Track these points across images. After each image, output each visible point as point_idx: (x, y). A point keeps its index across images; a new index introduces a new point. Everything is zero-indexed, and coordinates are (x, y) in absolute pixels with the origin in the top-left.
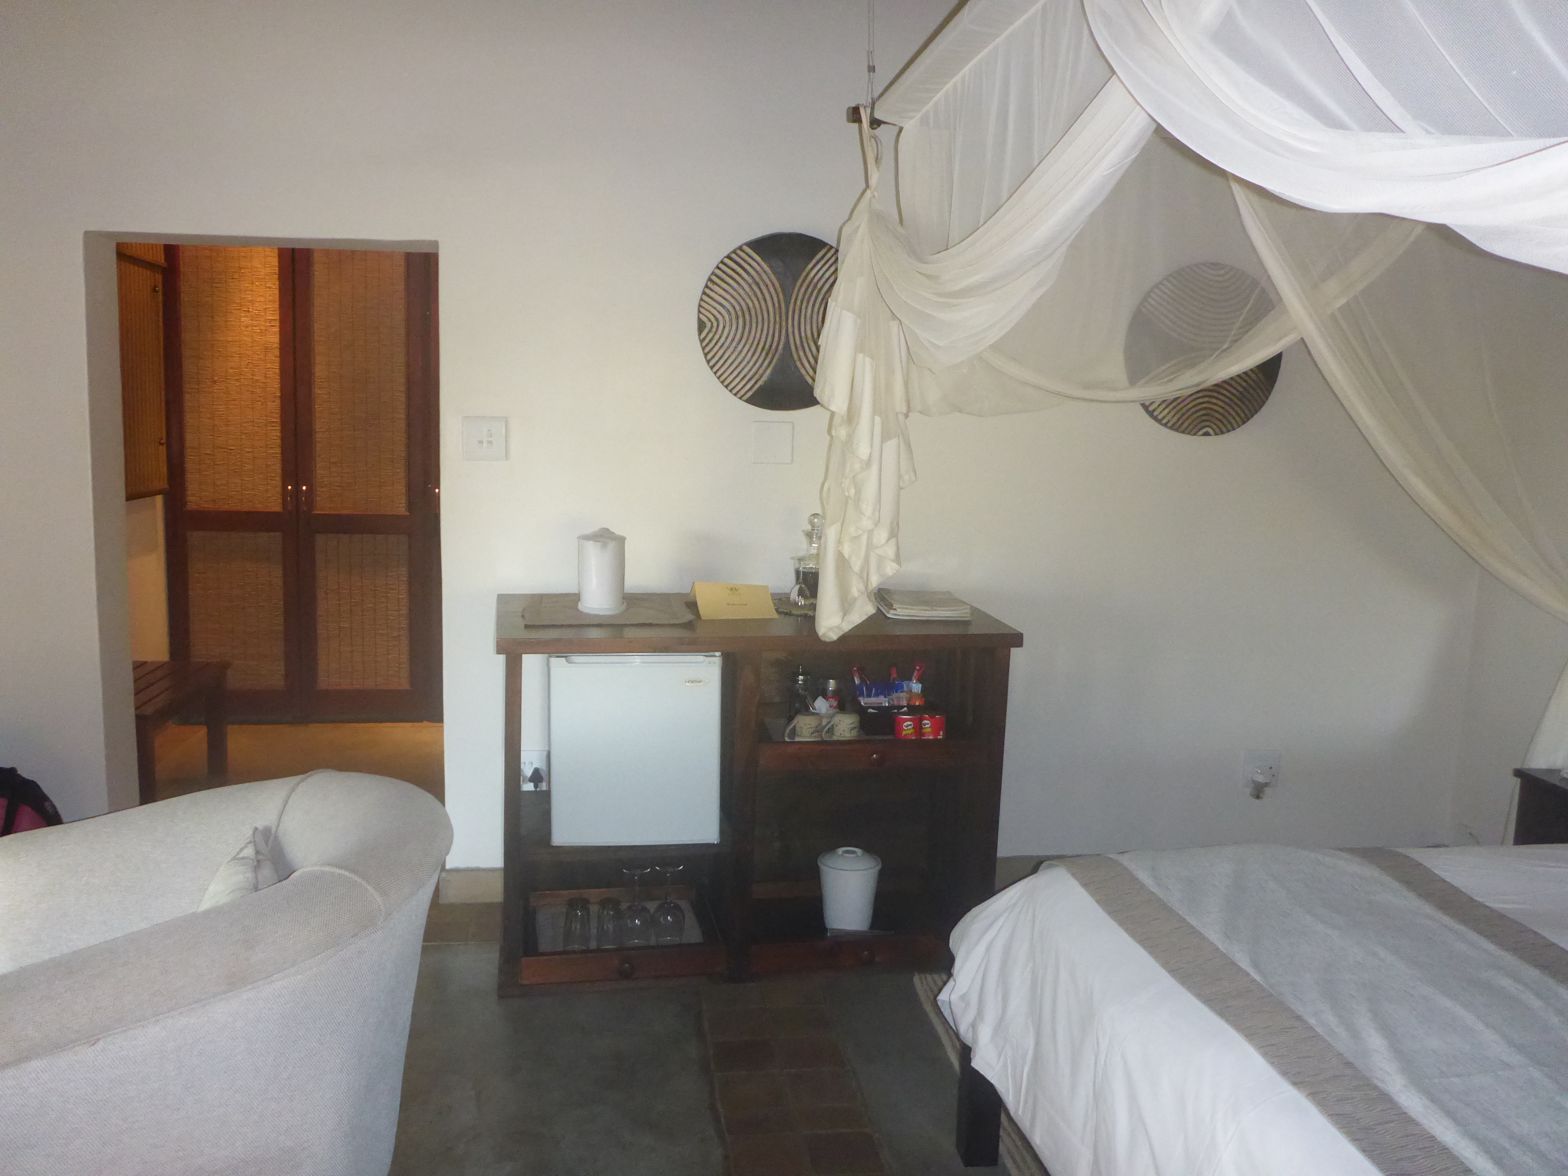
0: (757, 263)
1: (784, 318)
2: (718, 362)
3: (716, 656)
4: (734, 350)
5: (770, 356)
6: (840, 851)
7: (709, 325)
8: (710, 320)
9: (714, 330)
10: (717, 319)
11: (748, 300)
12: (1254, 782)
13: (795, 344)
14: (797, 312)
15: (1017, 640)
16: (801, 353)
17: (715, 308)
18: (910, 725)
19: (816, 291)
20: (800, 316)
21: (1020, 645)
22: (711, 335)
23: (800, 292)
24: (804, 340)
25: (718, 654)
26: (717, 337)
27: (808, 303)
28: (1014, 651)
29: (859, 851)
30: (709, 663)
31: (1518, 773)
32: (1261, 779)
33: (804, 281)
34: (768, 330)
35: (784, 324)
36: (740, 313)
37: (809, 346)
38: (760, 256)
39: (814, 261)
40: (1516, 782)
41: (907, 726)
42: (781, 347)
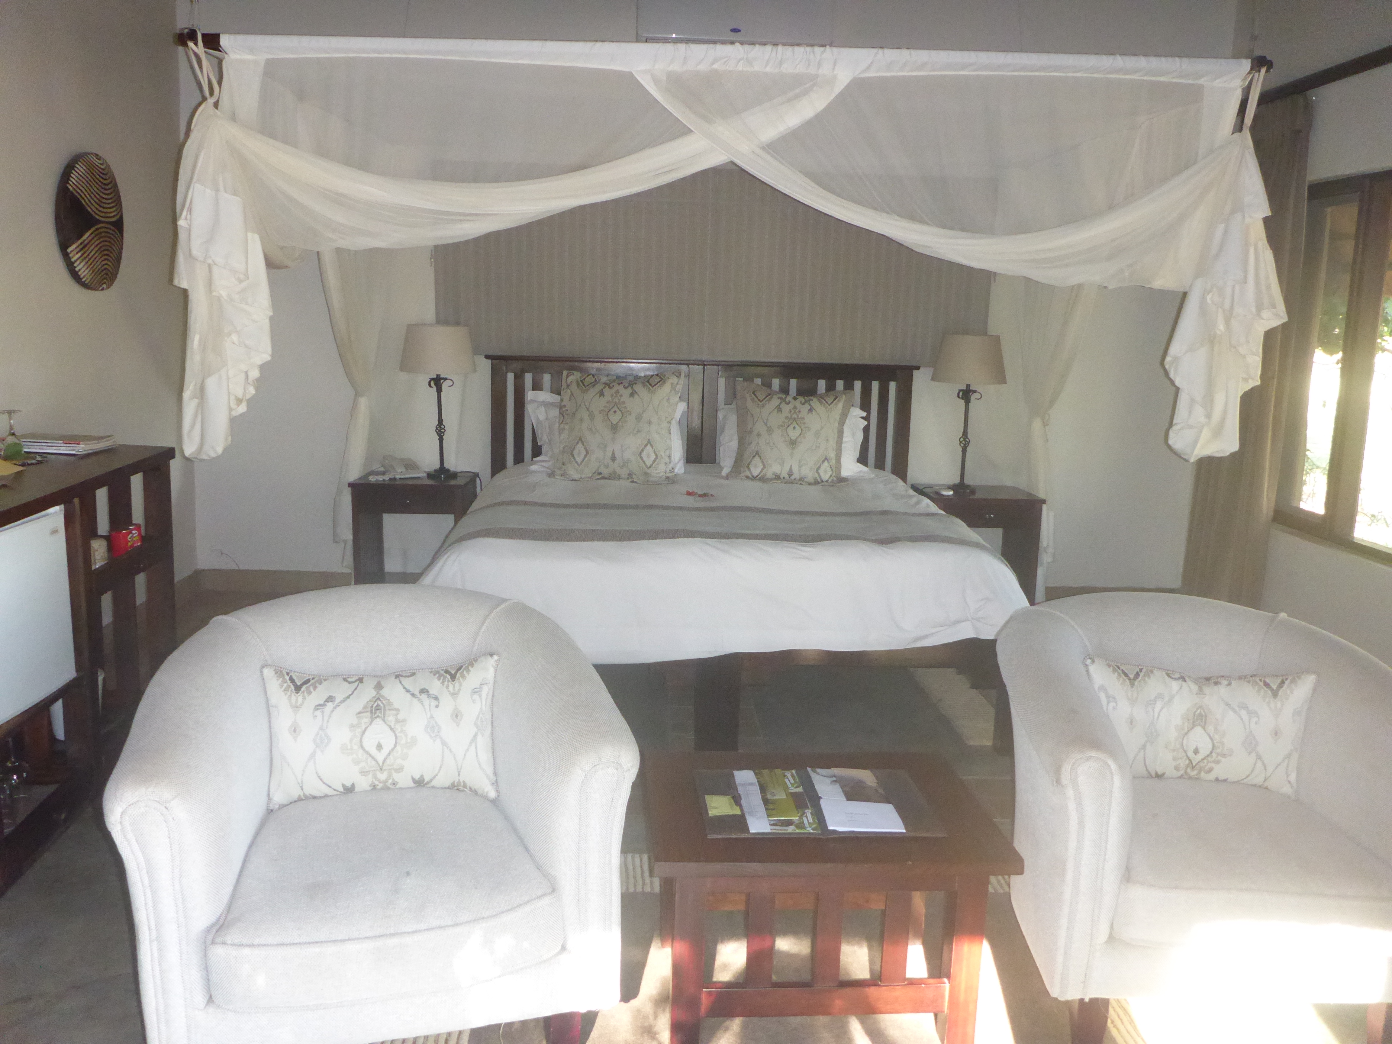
30: (59, 512)
31: (351, 485)
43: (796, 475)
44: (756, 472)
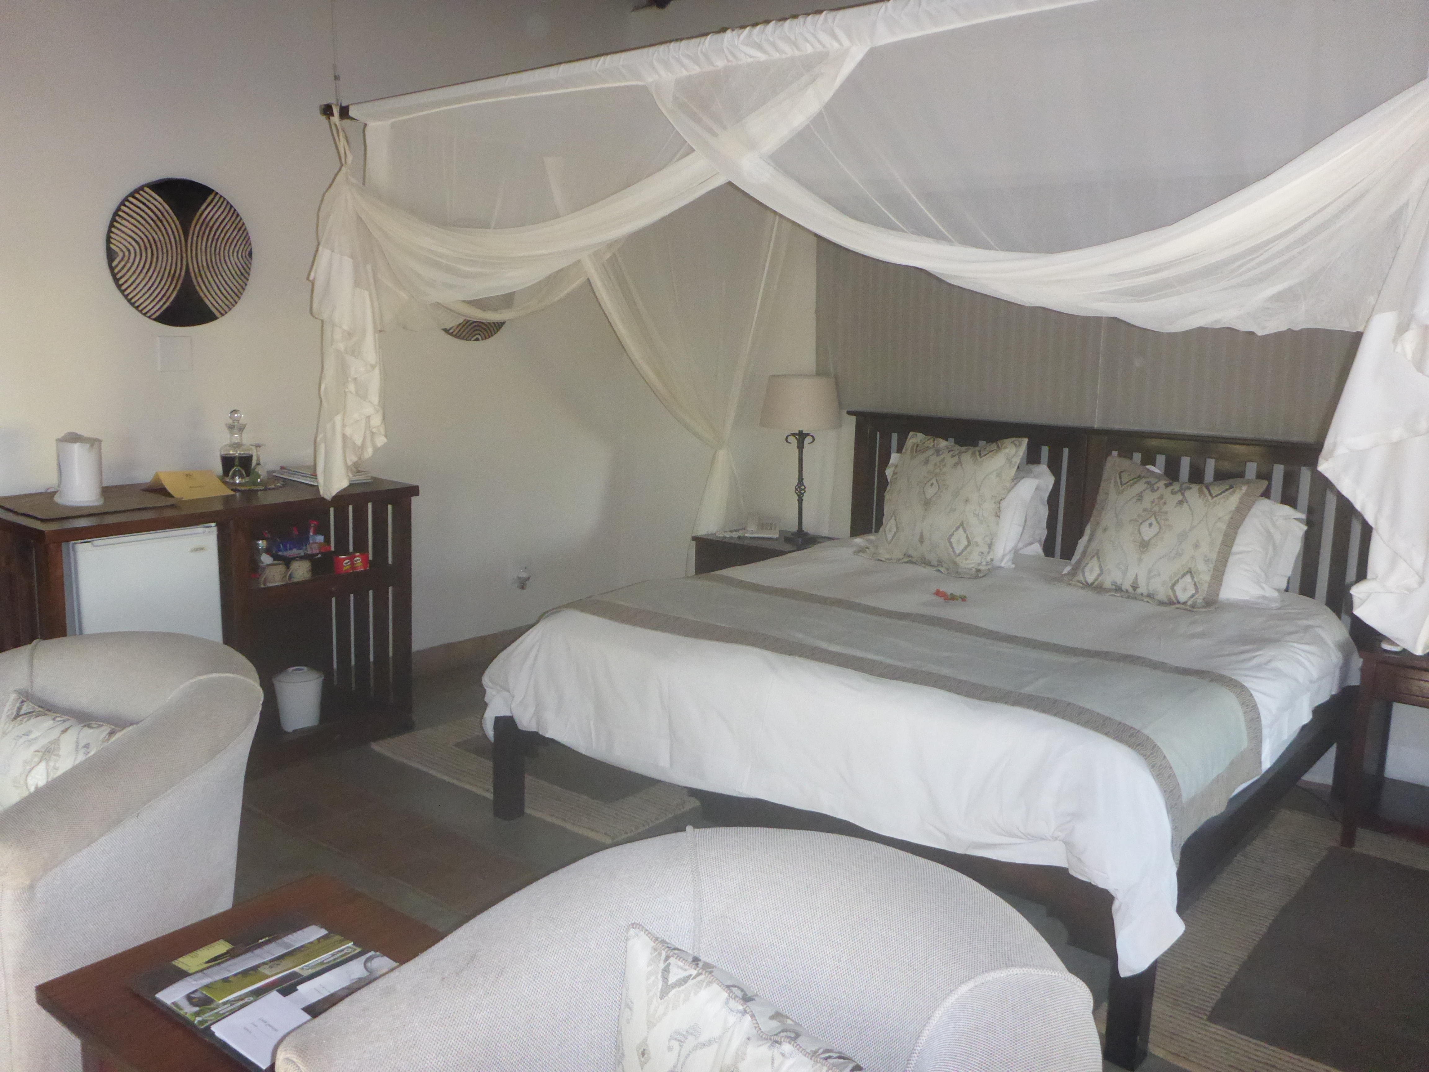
0: (158, 202)
1: (184, 249)
2: (130, 286)
3: (211, 527)
4: (145, 276)
5: (175, 281)
6: (290, 669)
7: (121, 255)
8: (121, 250)
9: (126, 258)
10: (129, 250)
11: (154, 235)
12: (519, 578)
13: (194, 272)
14: (194, 245)
15: (414, 491)
16: (199, 279)
17: (126, 240)
18: (348, 562)
19: (208, 229)
20: (197, 250)
21: (417, 494)
22: (123, 263)
23: (195, 228)
24: (201, 269)
25: (213, 524)
26: (129, 265)
27: (202, 239)
28: (414, 499)
29: (305, 668)
30: (209, 532)
31: (695, 539)
32: (524, 575)
33: (199, 219)
34: (172, 260)
35: (184, 255)
36: (148, 245)
37: (205, 273)
38: (161, 197)
39: (205, 205)
40: (694, 543)
41: (346, 563)
42: (183, 273)
43: (1142, 589)
44: (1090, 578)
